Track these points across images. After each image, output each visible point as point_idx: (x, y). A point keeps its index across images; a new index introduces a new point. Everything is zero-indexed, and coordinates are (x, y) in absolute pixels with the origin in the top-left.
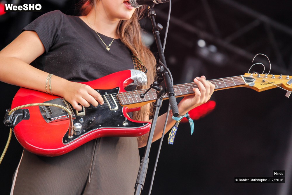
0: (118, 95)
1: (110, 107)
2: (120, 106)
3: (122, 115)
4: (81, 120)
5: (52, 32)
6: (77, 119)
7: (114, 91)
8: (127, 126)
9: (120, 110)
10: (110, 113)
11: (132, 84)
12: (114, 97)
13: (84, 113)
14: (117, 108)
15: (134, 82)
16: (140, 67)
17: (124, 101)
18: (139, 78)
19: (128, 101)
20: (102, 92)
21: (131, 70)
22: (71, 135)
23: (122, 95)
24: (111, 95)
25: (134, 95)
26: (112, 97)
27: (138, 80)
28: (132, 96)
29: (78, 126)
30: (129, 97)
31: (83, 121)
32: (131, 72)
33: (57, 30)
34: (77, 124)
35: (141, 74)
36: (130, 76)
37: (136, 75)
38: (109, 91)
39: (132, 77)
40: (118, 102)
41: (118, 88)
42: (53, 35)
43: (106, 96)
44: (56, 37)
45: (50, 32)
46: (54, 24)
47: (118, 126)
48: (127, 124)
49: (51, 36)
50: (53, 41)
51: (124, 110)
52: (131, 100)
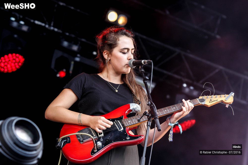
0: (122, 121)
1: (118, 129)
2: (124, 128)
3: (126, 133)
4: (101, 139)
5: (81, 87)
6: (99, 139)
7: (120, 119)
8: (129, 140)
9: (124, 130)
10: (118, 133)
11: (131, 112)
12: (120, 122)
13: (103, 135)
14: (122, 129)
15: (133, 111)
16: (136, 100)
17: (127, 124)
18: (135, 108)
19: (129, 124)
20: (113, 120)
21: (130, 104)
22: (95, 150)
23: (125, 121)
24: (119, 121)
25: (132, 120)
26: (119, 122)
27: (135, 110)
28: (131, 120)
29: (99, 144)
30: (130, 121)
31: (102, 140)
32: (130, 105)
33: (84, 85)
34: (99, 142)
35: (136, 106)
36: (130, 108)
37: (133, 106)
38: (117, 119)
39: (131, 108)
40: (123, 125)
41: (123, 116)
42: (82, 88)
43: (115, 122)
44: (84, 89)
45: (80, 87)
46: (82, 82)
47: (124, 141)
48: (129, 138)
49: (81, 89)
50: (82, 92)
51: (127, 129)
52: (131, 123)
